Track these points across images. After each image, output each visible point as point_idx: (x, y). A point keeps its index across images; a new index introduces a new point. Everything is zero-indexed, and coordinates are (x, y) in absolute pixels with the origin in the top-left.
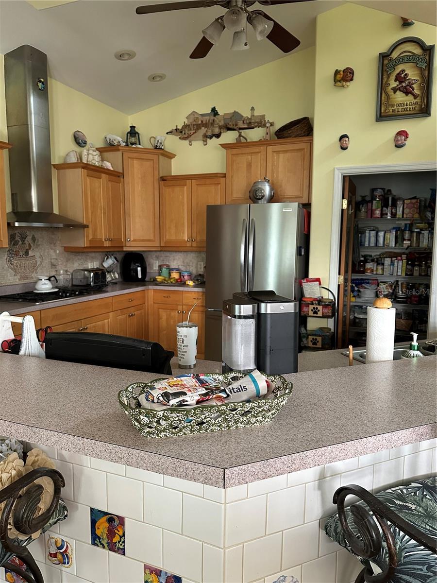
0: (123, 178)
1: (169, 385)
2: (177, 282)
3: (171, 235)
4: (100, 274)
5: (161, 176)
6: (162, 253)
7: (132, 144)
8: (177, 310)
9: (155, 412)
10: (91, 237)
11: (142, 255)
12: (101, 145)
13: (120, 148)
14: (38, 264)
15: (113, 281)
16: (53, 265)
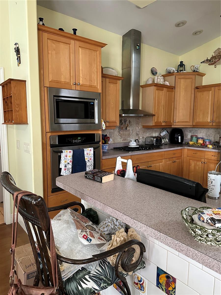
0: (175, 89)
1: (214, 213)
2: (202, 145)
3: (200, 119)
4: (159, 139)
5: (196, 87)
6: (193, 129)
7: (181, 71)
8: (201, 161)
9: (206, 229)
10: (156, 121)
11: (182, 130)
12: (164, 73)
13: (174, 74)
14: (131, 133)
15: (165, 143)
16: (137, 134)
